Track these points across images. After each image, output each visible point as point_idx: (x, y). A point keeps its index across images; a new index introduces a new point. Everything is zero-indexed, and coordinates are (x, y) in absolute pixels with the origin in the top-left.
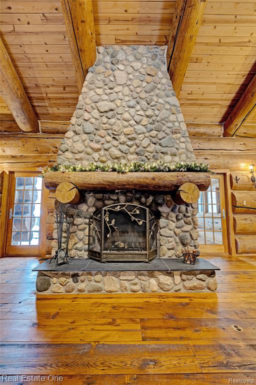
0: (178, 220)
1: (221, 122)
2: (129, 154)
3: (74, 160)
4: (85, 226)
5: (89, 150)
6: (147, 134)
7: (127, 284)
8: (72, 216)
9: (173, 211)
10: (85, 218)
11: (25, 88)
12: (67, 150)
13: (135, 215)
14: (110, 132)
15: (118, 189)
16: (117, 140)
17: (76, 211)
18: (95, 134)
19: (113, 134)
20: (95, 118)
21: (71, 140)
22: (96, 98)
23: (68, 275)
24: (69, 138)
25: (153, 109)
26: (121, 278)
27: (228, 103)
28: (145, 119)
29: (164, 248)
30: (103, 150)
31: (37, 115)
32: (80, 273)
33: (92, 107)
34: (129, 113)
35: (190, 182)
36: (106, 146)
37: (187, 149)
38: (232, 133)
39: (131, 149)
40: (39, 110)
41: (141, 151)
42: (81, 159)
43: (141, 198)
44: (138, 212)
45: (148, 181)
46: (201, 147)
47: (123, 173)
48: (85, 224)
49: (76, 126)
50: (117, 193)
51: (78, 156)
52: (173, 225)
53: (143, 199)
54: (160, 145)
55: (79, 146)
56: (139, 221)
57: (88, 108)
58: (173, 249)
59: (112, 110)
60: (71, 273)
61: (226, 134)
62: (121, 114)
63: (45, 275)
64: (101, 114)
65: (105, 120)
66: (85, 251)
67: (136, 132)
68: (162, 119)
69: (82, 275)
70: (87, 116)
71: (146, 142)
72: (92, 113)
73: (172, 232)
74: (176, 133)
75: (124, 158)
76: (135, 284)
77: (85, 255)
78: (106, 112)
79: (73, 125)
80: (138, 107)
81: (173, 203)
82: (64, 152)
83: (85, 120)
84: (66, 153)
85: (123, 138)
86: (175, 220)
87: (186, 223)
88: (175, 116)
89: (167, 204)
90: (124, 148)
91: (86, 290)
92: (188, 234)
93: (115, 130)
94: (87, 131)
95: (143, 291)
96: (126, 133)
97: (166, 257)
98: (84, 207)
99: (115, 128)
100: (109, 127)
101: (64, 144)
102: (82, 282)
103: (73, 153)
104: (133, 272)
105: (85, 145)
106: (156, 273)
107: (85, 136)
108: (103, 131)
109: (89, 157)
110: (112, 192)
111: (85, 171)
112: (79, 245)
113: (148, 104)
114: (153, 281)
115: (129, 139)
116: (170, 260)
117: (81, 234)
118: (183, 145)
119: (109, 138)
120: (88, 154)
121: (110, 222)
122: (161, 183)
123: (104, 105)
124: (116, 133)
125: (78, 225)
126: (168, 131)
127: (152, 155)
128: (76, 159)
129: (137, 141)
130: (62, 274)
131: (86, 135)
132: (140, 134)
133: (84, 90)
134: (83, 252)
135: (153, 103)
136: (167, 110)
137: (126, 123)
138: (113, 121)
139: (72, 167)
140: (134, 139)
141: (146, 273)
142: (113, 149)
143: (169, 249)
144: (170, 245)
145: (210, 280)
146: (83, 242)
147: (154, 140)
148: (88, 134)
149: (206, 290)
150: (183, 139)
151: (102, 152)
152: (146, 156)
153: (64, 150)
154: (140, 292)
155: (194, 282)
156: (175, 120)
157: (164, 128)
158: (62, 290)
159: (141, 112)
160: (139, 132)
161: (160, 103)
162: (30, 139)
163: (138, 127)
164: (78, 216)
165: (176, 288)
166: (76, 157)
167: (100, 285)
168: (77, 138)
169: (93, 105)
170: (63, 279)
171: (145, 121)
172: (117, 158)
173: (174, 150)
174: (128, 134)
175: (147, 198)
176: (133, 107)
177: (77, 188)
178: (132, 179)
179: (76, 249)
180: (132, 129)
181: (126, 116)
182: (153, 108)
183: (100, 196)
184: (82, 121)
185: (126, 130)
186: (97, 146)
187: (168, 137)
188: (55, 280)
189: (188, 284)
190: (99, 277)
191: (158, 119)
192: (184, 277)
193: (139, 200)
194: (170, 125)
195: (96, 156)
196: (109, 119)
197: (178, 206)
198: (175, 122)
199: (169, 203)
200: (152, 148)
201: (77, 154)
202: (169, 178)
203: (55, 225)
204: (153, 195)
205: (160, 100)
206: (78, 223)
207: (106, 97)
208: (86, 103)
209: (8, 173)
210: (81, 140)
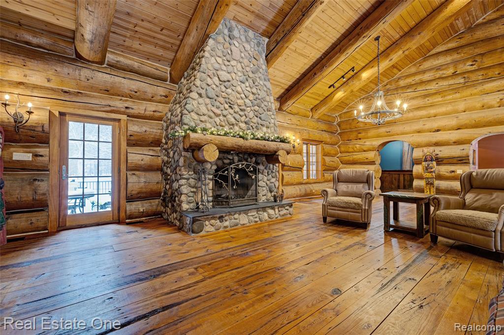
1: (278, 98)
2: (240, 122)
3: (199, 122)
5: (212, 114)
6: (252, 108)
7: (251, 218)
9: (265, 168)
10: (209, 174)
12: (192, 111)
13: (251, 172)
14: (227, 100)
15: (233, 150)
16: (232, 109)
18: (216, 100)
19: (229, 103)
20: (215, 85)
21: (196, 102)
22: (217, 66)
23: (216, 217)
24: (194, 99)
25: (257, 89)
26: (249, 215)
27: (286, 87)
28: (251, 95)
29: (261, 195)
30: (222, 115)
32: (224, 215)
33: (214, 74)
34: (241, 87)
35: (283, 149)
36: (225, 112)
37: (275, 124)
38: (284, 109)
39: (242, 118)
41: (248, 121)
42: (205, 122)
43: (248, 159)
44: (252, 169)
45: (261, 147)
47: (247, 139)
48: (209, 179)
49: (200, 89)
50: (232, 154)
52: (265, 179)
53: (249, 159)
54: (260, 118)
55: (203, 109)
56: (253, 175)
57: (210, 73)
58: (265, 195)
59: (229, 81)
60: (218, 216)
61: (280, 109)
62: (235, 86)
63: (200, 220)
64: (221, 83)
65: (223, 88)
67: (245, 105)
68: (262, 99)
69: (226, 216)
70: (209, 81)
71: (251, 115)
72: (214, 80)
73: (265, 183)
74: (270, 111)
75: (237, 125)
76: (256, 218)
77: (210, 206)
78: (225, 82)
79: (197, 87)
80: (247, 84)
81: (267, 163)
82: (189, 112)
83: (208, 85)
84: (192, 114)
86: (266, 174)
87: (273, 177)
88: (269, 97)
89: (262, 163)
90: (237, 117)
91: (229, 226)
92: (273, 184)
93: (231, 100)
94: (210, 96)
95: (261, 221)
96: (239, 104)
97: (261, 201)
98: (208, 165)
99: (231, 98)
100: (227, 96)
101: (190, 104)
102: (226, 221)
103: (198, 114)
104: (255, 210)
105: (207, 108)
106: (267, 208)
107: (208, 101)
108: (222, 99)
109: (212, 120)
113: (254, 83)
114: (265, 214)
115: (241, 109)
116: (264, 202)
119: (226, 106)
120: (211, 118)
121: (235, 177)
122: (269, 149)
123: (223, 75)
124: (232, 103)
126: (265, 108)
127: (255, 125)
128: (201, 121)
129: (246, 112)
130: (212, 218)
131: (208, 99)
132: (248, 107)
133: (206, 54)
135: (256, 84)
136: (265, 91)
137: (238, 96)
138: (229, 91)
139: (210, 131)
140: (244, 110)
141: (261, 209)
142: (229, 116)
143: (263, 196)
144: (264, 193)
145: (291, 209)
147: (256, 114)
148: (210, 98)
149: (289, 216)
151: (222, 118)
152: (252, 126)
153: (190, 110)
154: (259, 222)
155: (284, 212)
156: (269, 100)
157: (263, 105)
158: (213, 229)
159: (249, 89)
160: (248, 105)
161: (261, 85)
163: (247, 101)
165: (276, 216)
166: (201, 119)
167: (238, 221)
168: (201, 100)
169: (214, 72)
170: (213, 221)
171: (251, 97)
172: (233, 125)
173: (268, 123)
174: (240, 106)
175: (251, 158)
176: (244, 83)
178: (253, 145)
180: (242, 101)
181: (239, 89)
182: (257, 87)
184: (205, 85)
185: (240, 102)
186: (218, 112)
187: (265, 113)
188: (207, 223)
189: (282, 213)
190: (236, 216)
191: (260, 97)
192: (280, 209)
195: (217, 120)
196: (227, 88)
197: (269, 165)
198: (268, 102)
199: (264, 163)
200: (255, 120)
201: (201, 115)
202: (272, 146)
204: (255, 157)
205: (261, 83)
207: (224, 68)
208: (208, 68)
209: (57, 114)
210: (204, 103)
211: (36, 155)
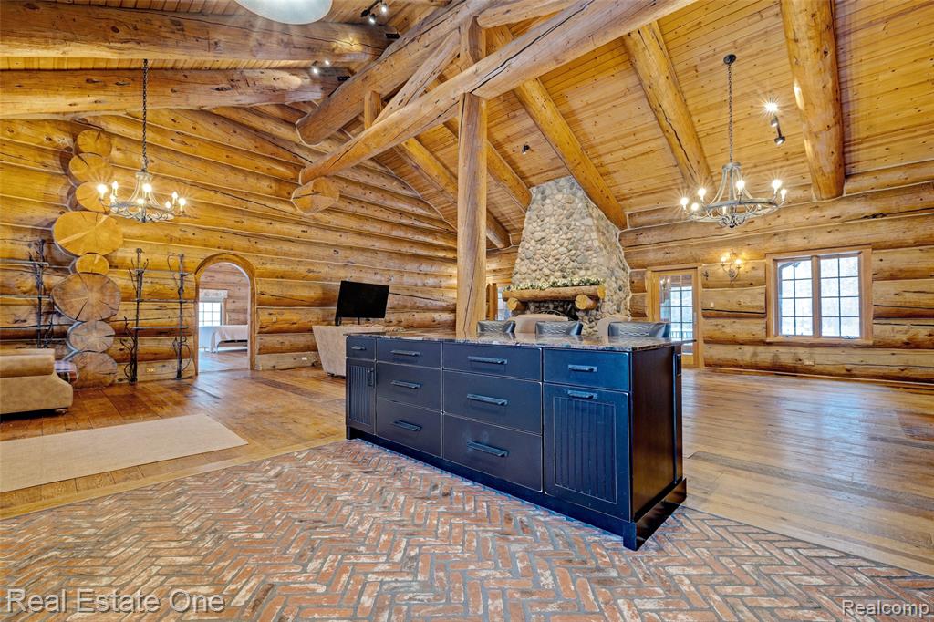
0: (590, 322)
3: (521, 280)
5: (530, 272)
6: (568, 254)
11: (495, 218)
12: (517, 273)
14: (543, 255)
18: (533, 259)
19: (545, 257)
20: (532, 246)
21: (519, 265)
25: (572, 232)
28: (566, 241)
31: (508, 231)
33: (531, 238)
34: (555, 238)
36: (540, 267)
37: (598, 263)
39: (557, 267)
40: (508, 228)
42: (525, 279)
46: (663, 239)
47: (544, 289)
49: (522, 254)
54: (577, 261)
55: (524, 269)
57: (528, 239)
59: (543, 238)
62: (549, 240)
64: (537, 243)
65: (539, 246)
67: (560, 253)
68: (579, 240)
74: (589, 250)
78: (539, 240)
79: (520, 253)
80: (561, 232)
83: (527, 248)
85: (551, 260)
88: (588, 235)
90: (552, 267)
93: (546, 254)
94: (528, 257)
96: (553, 255)
100: (542, 252)
101: (515, 268)
103: (520, 274)
105: (527, 268)
107: (527, 261)
108: (538, 255)
109: (530, 276)
110: (545, 301)
113: (568, 228)
115: (555, 260)
118: (594, 260)
119: (542, 261)
123: (538, 235)
126: (583, 249)
127: (571, 271)
132: (563, 254)
133: (525, 225)
135: (572, 227)
136: (582, 230)
137: (553, 247)
138: (544, 246)
140: (558, 259)
142: (545, 269)
147: (574, 258)
148: (529, 259)
150: (595, 255)
151: (538, 272)
152: (567, 273)
153: (515, 273)
156: (589, 238)
157: (580, 247)
159: (564, 237)
161: (577, 226)
162: (504, 255)
163: (561, 249)
166: (522, 278)
168: (522, 263)
171: (566, 243)
172: (547, 276)
173: (587, 265)
174: (555, 256)
176: (557, 233)
177: (519, 301)
180: (557, 251)
181: (553, 241)
183: (537, 304)
184: (525, 250)
185: (553, 253)
187: (583, 254)
191: (576, 240)
193: (562, 306)
194: (585, 244)
195: (534, 275)
196: (542, 245)
197: (590, 311)
198: (588, 240)
200: (571, 265)
201: (523, 275)
202: (569, 291)
205: (577, 224)
207: (538, 228)
209: (492, 285)
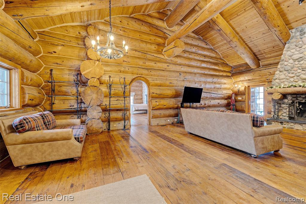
3: (280, 83)
4: (287, 108)
8: (280, 104)
10: (287, 105)
12: (277, 79)
16: (305, 71)
17: (282, 102)
18: (291, 70)
19: (302, 68)
20: (291, 63)
21: (278, 75)
22: (291, 54)
23: (279, 122)
30: (296, 76)
32: (284, 122)
42: (284, 82)
48: (287, 107)
49: (281, 69)
51: (282, 81)
55: (283, 76)
59: (301, 58)
60: (280, 121)
63: (270, 121)
64: (295, 61)
66: (287, 117)
70: (286, 63)
72: (289, 62)
77: (288, 118)
78: (297, 59)
79: (279, 68)
84: (276, 80)
91: (287, 127)
94: (286, 70)
98: (286, 101)
99: (303, 65)
100: (300, 65)
102: (285, 125)
105: (285, 76)
108: (296, 68)
110: (302, 94)
111: (285, 88)
112: (284, 115)
117: (285, 111)
119: (299, 71)
120: (287, 79)
121: (299, 106)
123: (296, 57)
124: (304, 68)
125: (283, 107)
130: (276, 121)
131: (286, 72)
134: (286, 117)
138: (302, 62)
139: (279, 87)
142: (302, 75)
146: (286, 114)
151: (295, 78)
162: (257, 72)
164: (283, 104)
167: (293, 127)
168: (281, 73)
169: (290, 58)
170: (277, 123)
172: (305, 79)
177: (281, 94)
179: (283, 116)
183: (294, 96)
184: (284, 66)
186: (292, 75)
188: (273, 123)
190: (292, 124)
195: (292, 79)
196: (300, 62)
203: (272, 107)
206: (283, 106)
207: (297, 52)
208: (285, 58)
209: (247, 87)
210: (283, 74)
211: (242, 98)
